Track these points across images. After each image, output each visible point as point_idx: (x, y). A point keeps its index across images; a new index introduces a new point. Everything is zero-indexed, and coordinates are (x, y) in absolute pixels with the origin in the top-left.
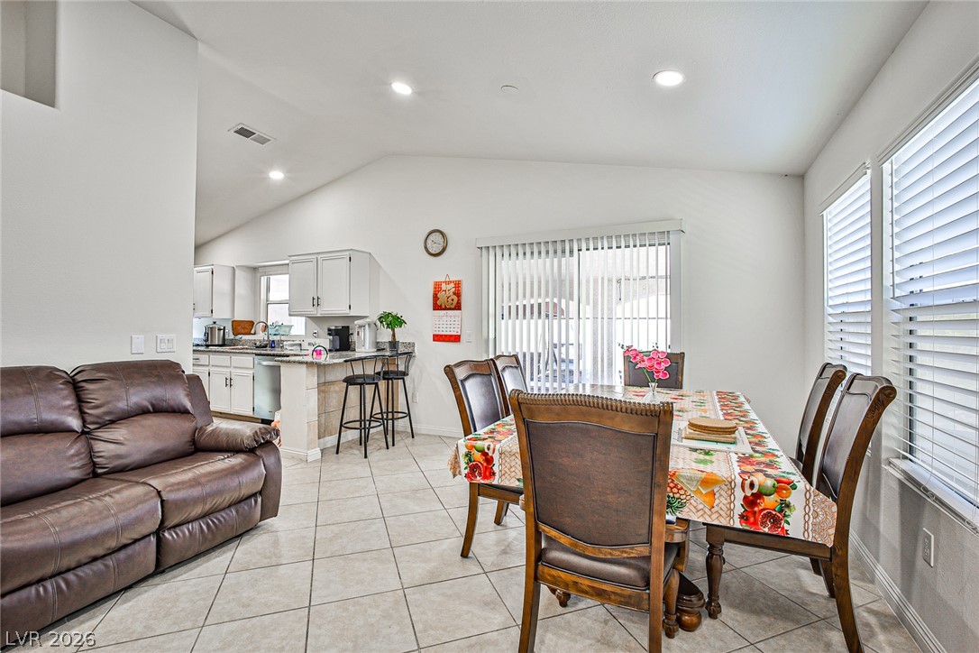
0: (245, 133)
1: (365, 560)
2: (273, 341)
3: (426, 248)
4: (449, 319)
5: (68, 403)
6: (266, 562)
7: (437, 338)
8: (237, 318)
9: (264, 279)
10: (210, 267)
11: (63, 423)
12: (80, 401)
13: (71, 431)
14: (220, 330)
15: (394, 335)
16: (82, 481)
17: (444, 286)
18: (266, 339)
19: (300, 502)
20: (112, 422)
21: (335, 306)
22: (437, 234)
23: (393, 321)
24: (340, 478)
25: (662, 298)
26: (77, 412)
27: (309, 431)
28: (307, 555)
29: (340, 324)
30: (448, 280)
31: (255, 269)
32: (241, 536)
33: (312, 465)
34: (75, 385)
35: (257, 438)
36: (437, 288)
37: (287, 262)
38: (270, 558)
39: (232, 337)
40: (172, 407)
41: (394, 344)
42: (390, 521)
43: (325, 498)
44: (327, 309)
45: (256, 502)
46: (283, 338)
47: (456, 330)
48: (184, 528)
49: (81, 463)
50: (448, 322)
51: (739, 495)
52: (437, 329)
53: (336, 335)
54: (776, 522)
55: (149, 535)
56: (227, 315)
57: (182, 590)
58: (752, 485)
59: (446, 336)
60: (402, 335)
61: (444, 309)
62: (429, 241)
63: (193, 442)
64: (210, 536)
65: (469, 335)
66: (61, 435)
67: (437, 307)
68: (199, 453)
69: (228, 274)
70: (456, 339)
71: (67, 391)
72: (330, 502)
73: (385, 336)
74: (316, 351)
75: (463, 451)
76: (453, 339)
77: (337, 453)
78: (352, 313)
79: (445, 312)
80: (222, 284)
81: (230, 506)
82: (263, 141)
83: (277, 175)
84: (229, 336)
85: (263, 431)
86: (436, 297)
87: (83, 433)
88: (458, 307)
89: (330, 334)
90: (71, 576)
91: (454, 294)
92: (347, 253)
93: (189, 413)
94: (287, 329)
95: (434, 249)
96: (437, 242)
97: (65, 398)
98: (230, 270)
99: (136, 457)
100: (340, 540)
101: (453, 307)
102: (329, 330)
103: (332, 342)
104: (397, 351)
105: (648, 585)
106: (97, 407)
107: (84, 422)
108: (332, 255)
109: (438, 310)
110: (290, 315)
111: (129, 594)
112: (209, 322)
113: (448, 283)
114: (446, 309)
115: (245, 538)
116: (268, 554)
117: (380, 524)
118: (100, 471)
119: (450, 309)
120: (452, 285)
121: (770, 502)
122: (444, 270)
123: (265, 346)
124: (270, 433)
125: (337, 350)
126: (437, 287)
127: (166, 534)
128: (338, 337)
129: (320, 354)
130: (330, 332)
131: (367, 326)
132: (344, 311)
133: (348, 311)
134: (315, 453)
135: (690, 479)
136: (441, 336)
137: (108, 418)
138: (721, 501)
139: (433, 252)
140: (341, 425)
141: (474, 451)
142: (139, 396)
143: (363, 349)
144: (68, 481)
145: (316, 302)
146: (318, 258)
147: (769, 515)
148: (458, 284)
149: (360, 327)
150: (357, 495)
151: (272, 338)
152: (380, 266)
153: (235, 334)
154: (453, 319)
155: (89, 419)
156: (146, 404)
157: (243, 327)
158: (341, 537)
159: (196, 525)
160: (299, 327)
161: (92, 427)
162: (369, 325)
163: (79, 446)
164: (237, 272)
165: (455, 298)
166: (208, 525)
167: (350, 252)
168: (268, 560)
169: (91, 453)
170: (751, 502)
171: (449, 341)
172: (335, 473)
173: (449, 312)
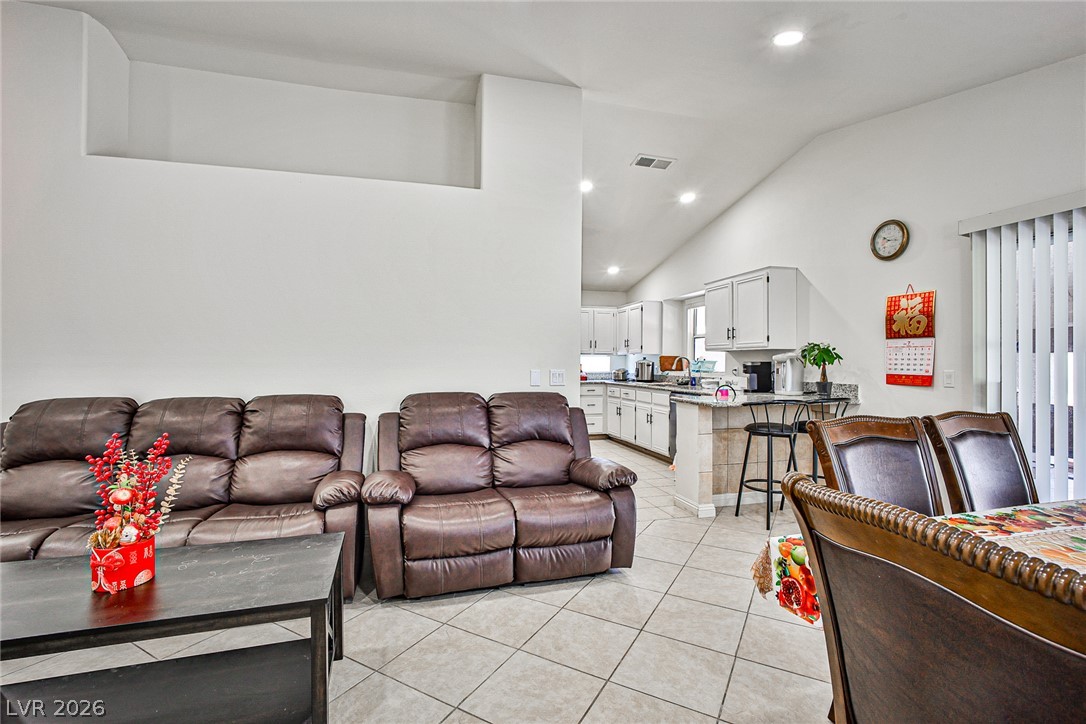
0: (645, 162)
1: (693, 656)
2: (694, 379)
3: (874, 251)
4: (912, 351)
5: (482, 423)
6: (598, 612)
7: (893, 379)
8: (665, 353)
9: (691, 312)
10: (640, 304)
11: (476, 439)
12: (490, 423)
13: (481, 446)
14: (649, 365)
15: (824, 374)
16: (484, 488)
17: (904, 303)
18: (687, 375)
19: (666, 560)
20: (509, 443)
21: (752, 338)
22: (892, 226)
23: (823, 356)
24: (723, 545)
26: (486, 432)
27: (701, 482)
28: (638, 623)
29: (759, 360)
30: (910, 292)
31: (682, 301)
32: (593, 575)
33: (702, 523)
34: (488, 410)
35: (611, 480)
36: (893, 305)
37: (703, 292)
38: (605, 610)
39: (660, 373)
40: (554, 437)
41: (824, 386)
42: (753, 621)
43: (694, 565)
44: (743, 342)
45: (606, 546)
46: (703, 375)
47: (924, 368)
48: (536, 550)
49: (486, 473)
50: (912, 356)
52: (893, 367)
53: (753, 372)
55: (508, 548)
56: (656, 351)
57: (525, 608)
59: (908, 376)
60: (836, 374)
61: (903, 337)
62: (879, 240)
63: (568, 472)
64: (558, 566)
65: (949, 377)
66: (474, 448)
67: (891, 334)
68: (571, 484)
69: (657, 308)
70: (926, 381)
71: (481, 414)
72: (697, 571)
73: (814, 375)
74: (721, 391)
75: (775, 555)
76: (919, 381)
77: (737, 515)
78: (771, 346)
79: (906, 341)
80: (651, 320)
81: (579, 542)
82: (664, 165)
83: (688, 198)
84: (658, 372)
85: (619, 473)
86: (890, 321)
87: (490, 449)
88: (929, 332)
89: (745, 372)
90: (452, 561)
91: (922, 312)
92: (764, 272)
93: (568, 444)
94: (711, 366)
95: (887, 250)
96: (892, 239)
97: (479, 419)
98: (658, 305)
99: (522, 477)
100: (680, 620)
101: (920, 332)
102: (745, 367)
103: (750, 381)
104: (829, 395)
106: (499, 429)
107: (491, 440)
108: (748, 277)
109: (895, 338)
110: (707, 350)
111: (494, 593)
112: (638, 358)
113: (912, 297)
114: (907, 336)
115: (597, 579)
116: (605, 606)
117: (739, 619)
118: (497, 483)
119: (915, 336)
120: (919, 299)
122: (906, 279)
123: (687, 384)
124: (626, 476)
125: (754, 391)
127: (521, 552)
128: (755, 375)
129: (727, 394)
130: (747, 369)
131: (788, 362)
132: (761, 343)
133: (765, 343)
134: (708, 510)
136: (900, 376)
137: (505, 440)
139: (886, 255)
140: (742, 483)
141: (790, 561)
142: (528, 424)
143: (782, 391)
144: (474, 486)
145: (731, 334)
146: (733, 284)
148: (928, 299)
149: (780, 363)
150: (732, 573)
151: (693, 375)
152: (811, 284)
153: (663, 370)
154: (919, 351)
155: (494, 439)
156: (532, 430)
157: (667, 362)
158: (684, 618)
159: (546, 551)
160: (719, 361)
161: (495, 445)
162: (792, 360)
163: (484, 460)
164: (664, 305)
165: (924, 320)
166: (557, 555)
167: (768, 270)
168: (602, 611)
169: (492, 468)
171: (914, 385)
172: (721, 539)
173: (913, 341)
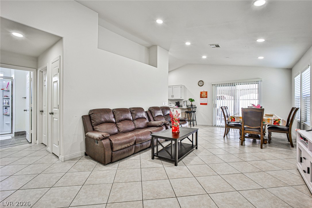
3: (198, 84)
7: (201, 104)
12: (162, 112)
17: (203, 93)
20: (166, 115)
21: (177, 97)
22: (201, 81)
23: (191, 100)
25: (257, 94)
41: (192, 105)
44: (175, 98)
47: (206, 102)
50: (204, 100)
51: (273, 121)
52: (201, 102)
54: (278, 124)
58: (275, 120)
59: (203, 103)
60: (193, 103)
65: (209, 103)
67: (201, 97)
70: (206, 104)
73: (189, 103)
78: (181, 99)
86: (201, 95)
87: (163, 117)
88: (207, 97)
91: (206, 94)
92: (180, 86)
96: (201, 83)
102: (176, 102)
104: (192, 107)
105: (260, 132)
107: (163, 115)
108: (176, 86)
113: (204, 92)
114: (203, 98)
121: (277, 121)
122: (203, 89)
126: (201, 93)
131: (185, 101)
132: (179, 98)
135: (266, 119)
138: (270, 122)
139: (200, 85)
141: (232, 117)
142: (168, 112)
143: (184, 106)
145: (173, 96)
146: (173, 87)
147: (277, 123)
148: (206, 92)
152: (187, 88)
170: (274, 122)
171: (204, 105)
173: (204, 98)
